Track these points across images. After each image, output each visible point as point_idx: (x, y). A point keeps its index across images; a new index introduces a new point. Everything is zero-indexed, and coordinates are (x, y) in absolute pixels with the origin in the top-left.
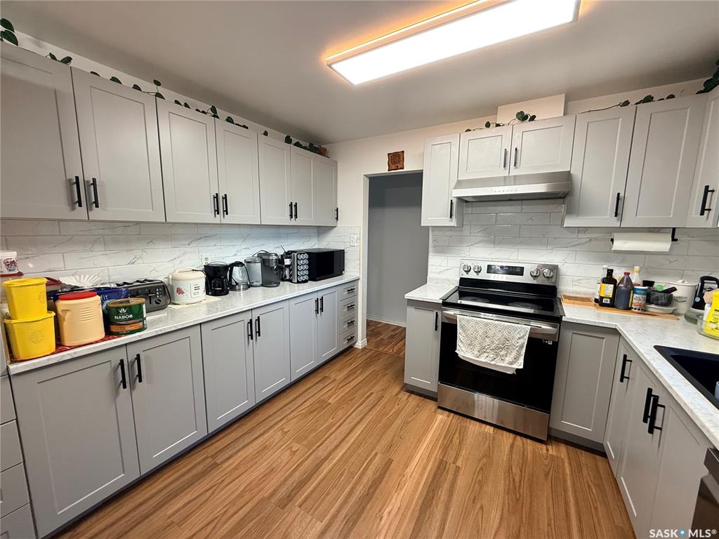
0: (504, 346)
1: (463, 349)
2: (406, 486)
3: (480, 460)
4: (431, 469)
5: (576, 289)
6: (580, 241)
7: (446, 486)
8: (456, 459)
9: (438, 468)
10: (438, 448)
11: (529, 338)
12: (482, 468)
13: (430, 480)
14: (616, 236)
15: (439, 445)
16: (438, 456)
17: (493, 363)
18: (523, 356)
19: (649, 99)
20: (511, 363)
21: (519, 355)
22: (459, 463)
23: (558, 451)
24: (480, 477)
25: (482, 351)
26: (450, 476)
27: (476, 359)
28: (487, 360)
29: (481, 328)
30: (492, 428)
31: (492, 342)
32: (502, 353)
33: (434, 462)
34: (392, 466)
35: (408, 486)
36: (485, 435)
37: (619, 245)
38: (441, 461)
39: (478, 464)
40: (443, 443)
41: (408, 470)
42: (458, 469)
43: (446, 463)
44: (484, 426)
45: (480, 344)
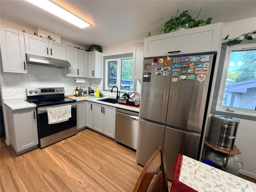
0: (66, 113)
1: (52, 120)
2: (65, 168)
3: (71, 147)
4: (65, 159)
5: (68, 94)
6: (67, 80)
7: (72, 157)
8: (66, 152)
9: (65, 157)
10: (58, 155)
11: (72, 108)
12: (73, 148)
13: (68, 161)
14: (77, 79)
15: (58, 154)
16: (61, 156)
17: (63, 119)
18: (71, 114)
19: (79, 48)
20: (68, 117)
21: (70, 114)
22: (68, 152)
23: (80, 134)
24: (76, 149)
25: (59, 117)
26: (70, 155)
27: (57, 121)
28: (61, 120)
29: (58, 110)
30: (64, 140)
31: (62, 113)
32: (65, 115)
33: (63, 158)
34: (54, 170)
35: (65, 167)
36: (64, 143)
37: (77, 81)
38: (64, 156)
39: (72, 148)
40: (58, 153)
41: (59, 166)
42: (69, 153)
43: (65, 155)
44: (61, 142)
45: (58, 115)
